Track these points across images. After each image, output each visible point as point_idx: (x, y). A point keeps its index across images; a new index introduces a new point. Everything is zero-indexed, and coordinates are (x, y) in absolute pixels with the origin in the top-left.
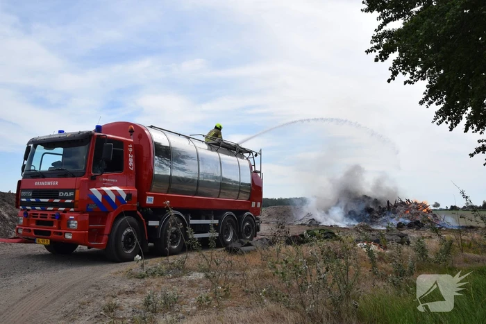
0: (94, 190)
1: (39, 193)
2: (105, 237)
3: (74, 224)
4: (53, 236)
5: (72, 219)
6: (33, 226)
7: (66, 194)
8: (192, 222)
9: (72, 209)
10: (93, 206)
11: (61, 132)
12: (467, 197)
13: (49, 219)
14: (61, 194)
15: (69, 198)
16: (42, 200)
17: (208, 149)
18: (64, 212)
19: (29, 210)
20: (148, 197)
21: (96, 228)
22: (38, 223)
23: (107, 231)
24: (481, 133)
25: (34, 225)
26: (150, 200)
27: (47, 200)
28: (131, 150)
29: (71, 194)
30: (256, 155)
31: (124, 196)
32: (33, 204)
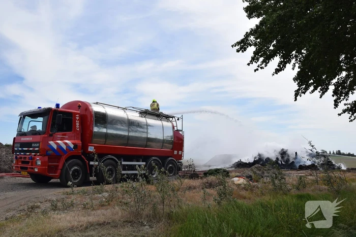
0: (51, 143)
1: (23, 145)
2: (59, 171)
3: (39, 163)
4: (29, 170)
5: (38, 160)
6: (20, 165)
7: (36, 145)
8: (124, 163)
9: (38, 154)
10: (50, 152)
11: (39, 108)
12: (313, 146)
13: (27, 160)
14: (33, 145)
15: (37, 147)
16: (24, 149)
17: (140, 116)
18: (35, 155)
19: (18, 155)
20: (89, 147)
21: (52, 165)
22: (23, 162)
23: (60, 167)
24: (346, 100)
25: (20, 163)
26: (91, 149)
27: (26, 149)
28: (78, 118)
29: (38, 145)
30: (178, 119)
31: (72, 146)
32: (20, 151)
